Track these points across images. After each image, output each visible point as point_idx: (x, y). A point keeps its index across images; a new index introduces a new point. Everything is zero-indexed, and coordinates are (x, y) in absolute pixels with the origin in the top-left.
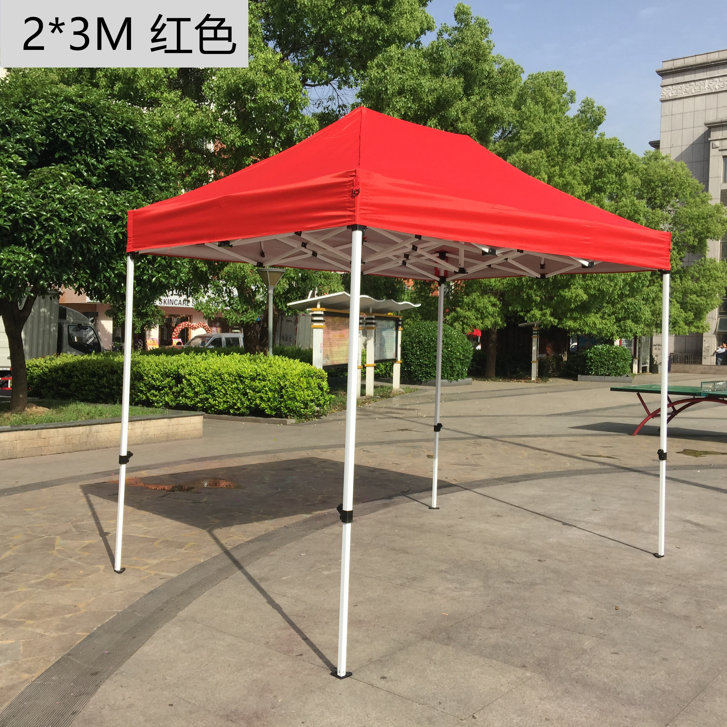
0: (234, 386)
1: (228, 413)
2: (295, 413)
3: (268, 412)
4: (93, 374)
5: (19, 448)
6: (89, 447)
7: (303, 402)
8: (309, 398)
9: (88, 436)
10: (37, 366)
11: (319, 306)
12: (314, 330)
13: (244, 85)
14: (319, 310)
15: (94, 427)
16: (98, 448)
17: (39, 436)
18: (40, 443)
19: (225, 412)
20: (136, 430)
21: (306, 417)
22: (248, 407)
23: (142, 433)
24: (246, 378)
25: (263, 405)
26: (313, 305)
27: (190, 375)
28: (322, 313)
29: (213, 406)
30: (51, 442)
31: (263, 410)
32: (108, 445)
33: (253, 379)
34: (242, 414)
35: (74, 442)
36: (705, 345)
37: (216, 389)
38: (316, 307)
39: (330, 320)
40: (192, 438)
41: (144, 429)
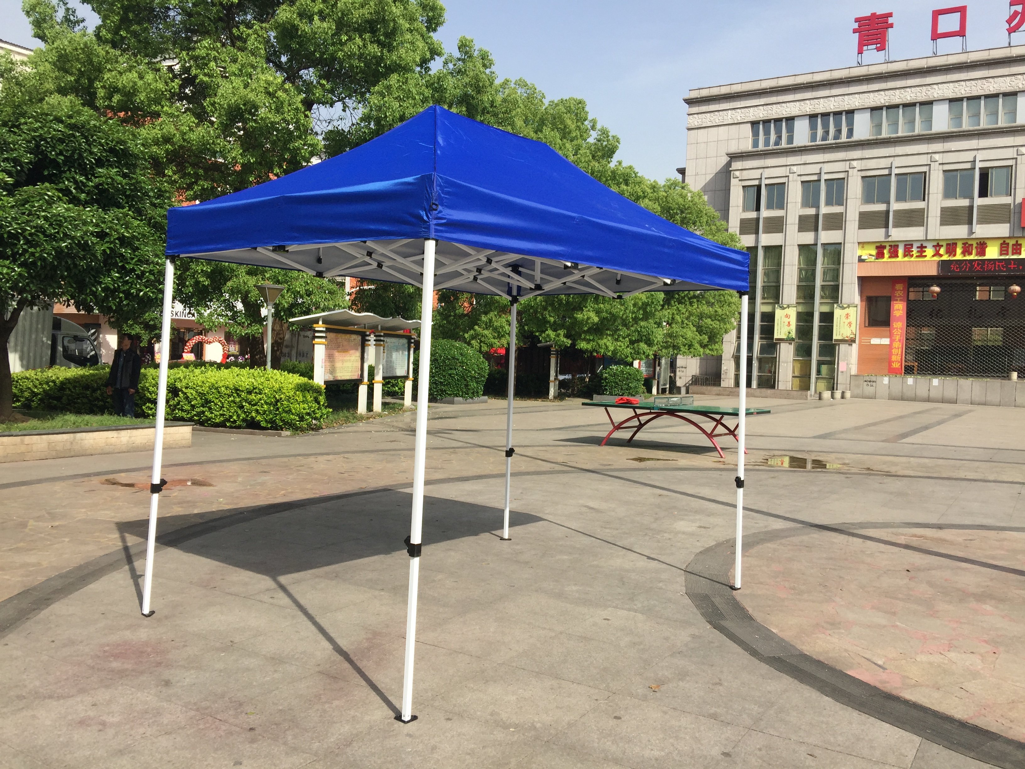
0: (232, 399)
1: (225, 426)
2: (290, 425)
3: (263, 424)
4: (87, 387)
6: (72, 454)
7: (298, 415)
8: (304, 411)
9: (72, 443)
10: (27, 378)
11: (320, 323)
12: (316, 346)
13: (244, 105)
14: (320, 326)
15: (79, 435)
16: (83, 455)
17: (22, 442)
18: (23, 448)
19: (222, 425)
20: (122, 439)
21: (302, 430)
22: (244, 420)
23: (128, 442)
24: (243, 391)
25: (259, 418)
26: (316, 321)
27: (186, 388)
28: (324, 329)
29: (209, 419)
30: (34, 449)
31: (259, 422)
32: (93, 452)
33: (250, 393)
34: (239, 427)
35: (58, 448)
36: (724, 368)
37: (213, 402)
38: (318, 323)
39: (331, 335)
40: (180, 447)
41: (130, 437)
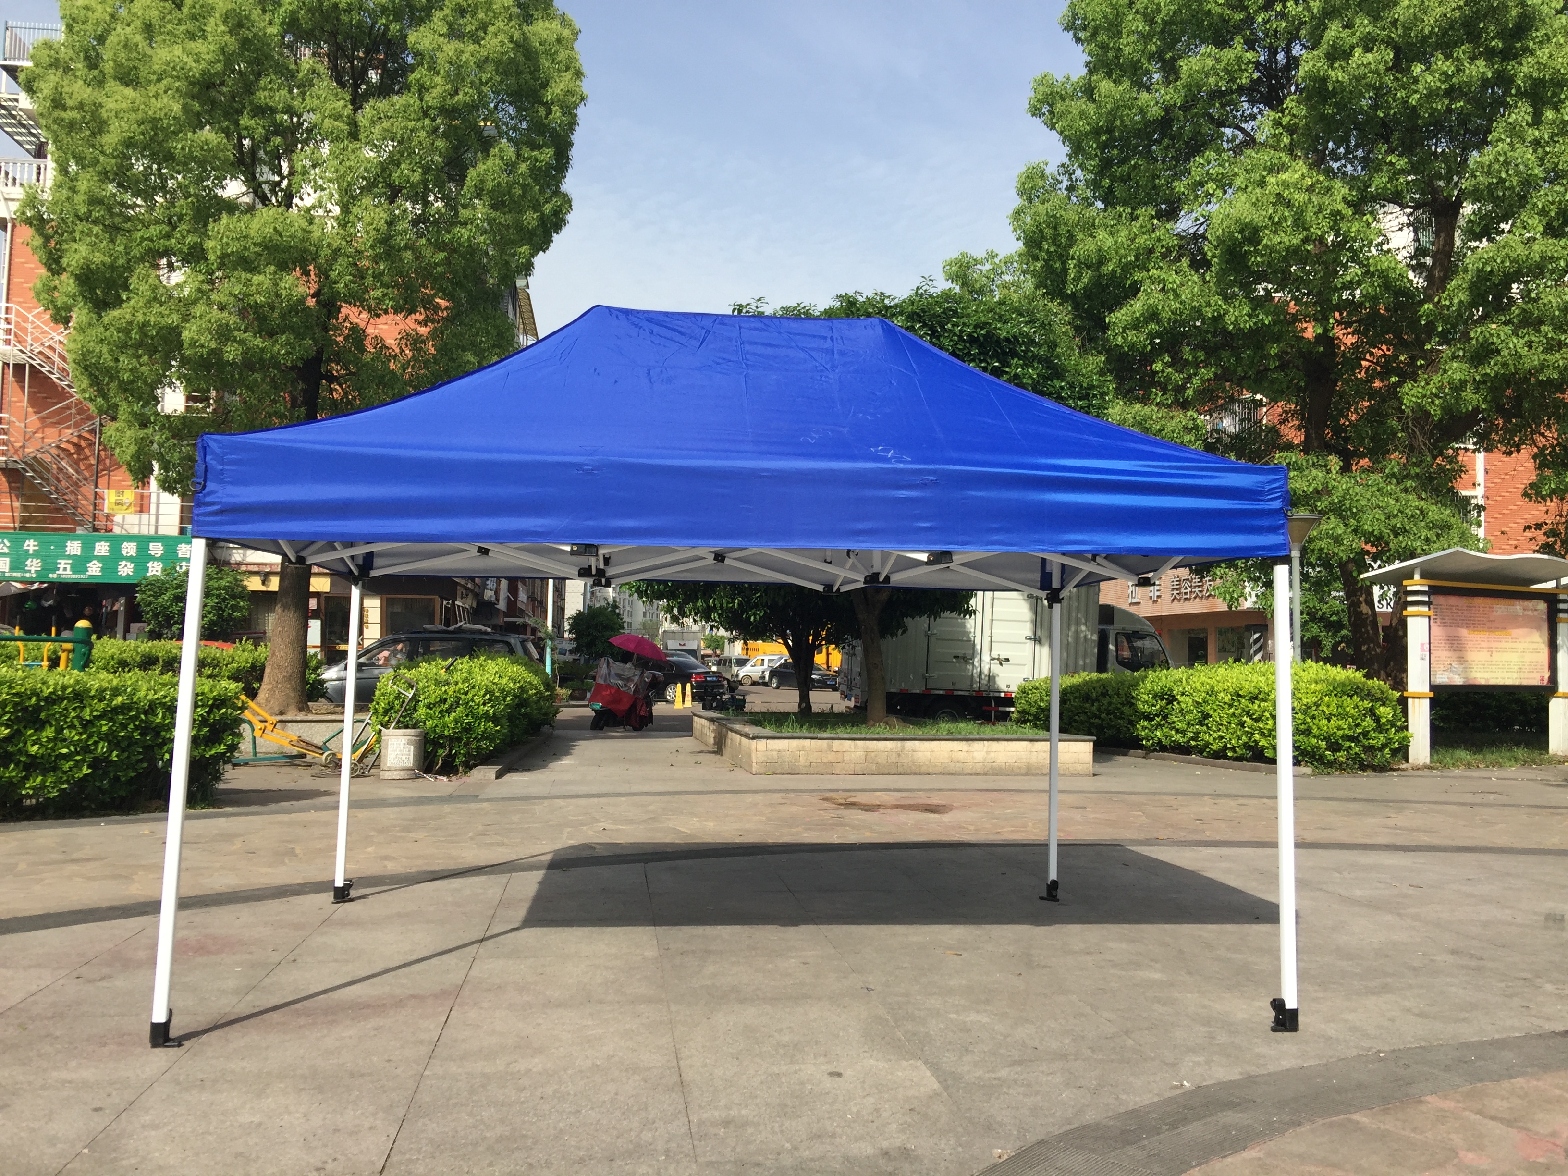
0: (1232, 710)
2: (1313, 756)
5: (802, 761)
6: (900, 770)
7: (1327, 739)
8: (1340, 733)
9: (899, 755)
11: (1417, 577)
12: (1409, 620)
14: (1417, 584)
16: (915, 774)
17: (830, 748)
18: (831, 757)
20: (976, 754)
22: (1246, 746)
23: (985, 759)
24: (1244, 697)
28: (1426, 589)
30: (847, 758)
32: (931, 771)
33: (1253, 698)
34: (1241, 759)
35: (879, 761)
37: (1211, 716)
38: (1412, 578)
41: (987, 752)
